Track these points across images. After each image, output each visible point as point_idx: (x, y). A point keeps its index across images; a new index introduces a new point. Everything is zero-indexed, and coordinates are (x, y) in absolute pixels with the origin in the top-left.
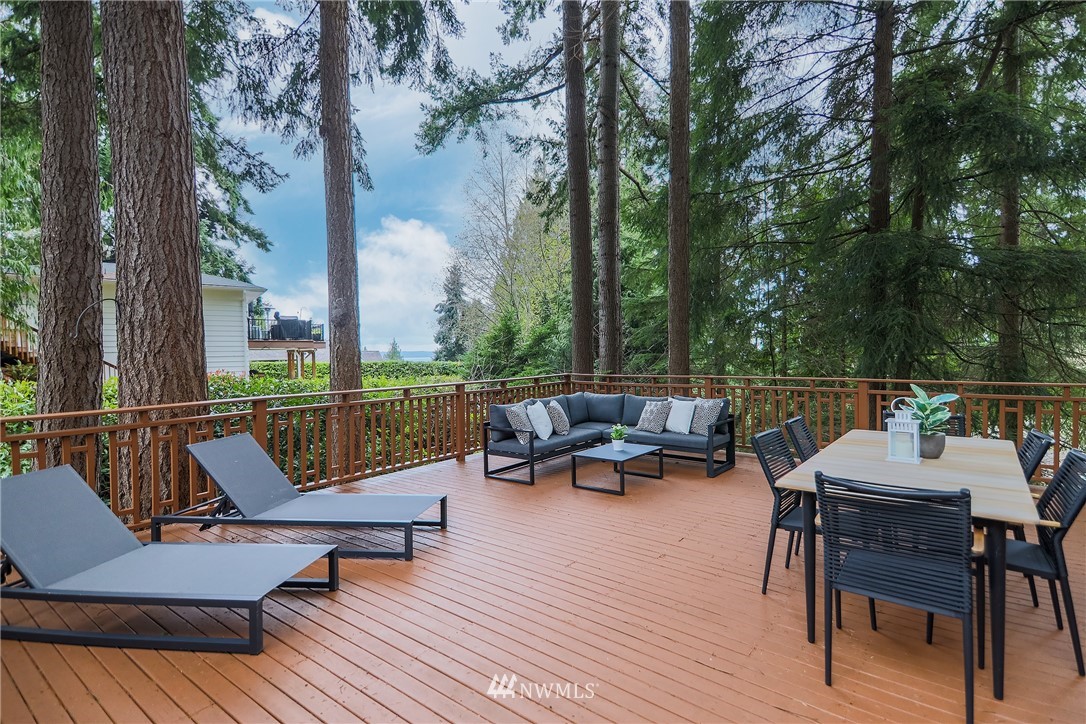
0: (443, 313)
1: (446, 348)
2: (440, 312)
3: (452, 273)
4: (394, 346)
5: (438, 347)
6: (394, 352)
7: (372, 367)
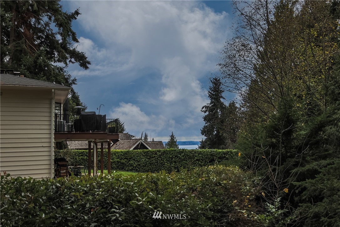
0: (207, 113)
1: (210, 139)
2: (205, 112)
3: (213, 83)
4: (172, 137)
5: (204, 138)
6: (173, 142)
7: (156, 154)
